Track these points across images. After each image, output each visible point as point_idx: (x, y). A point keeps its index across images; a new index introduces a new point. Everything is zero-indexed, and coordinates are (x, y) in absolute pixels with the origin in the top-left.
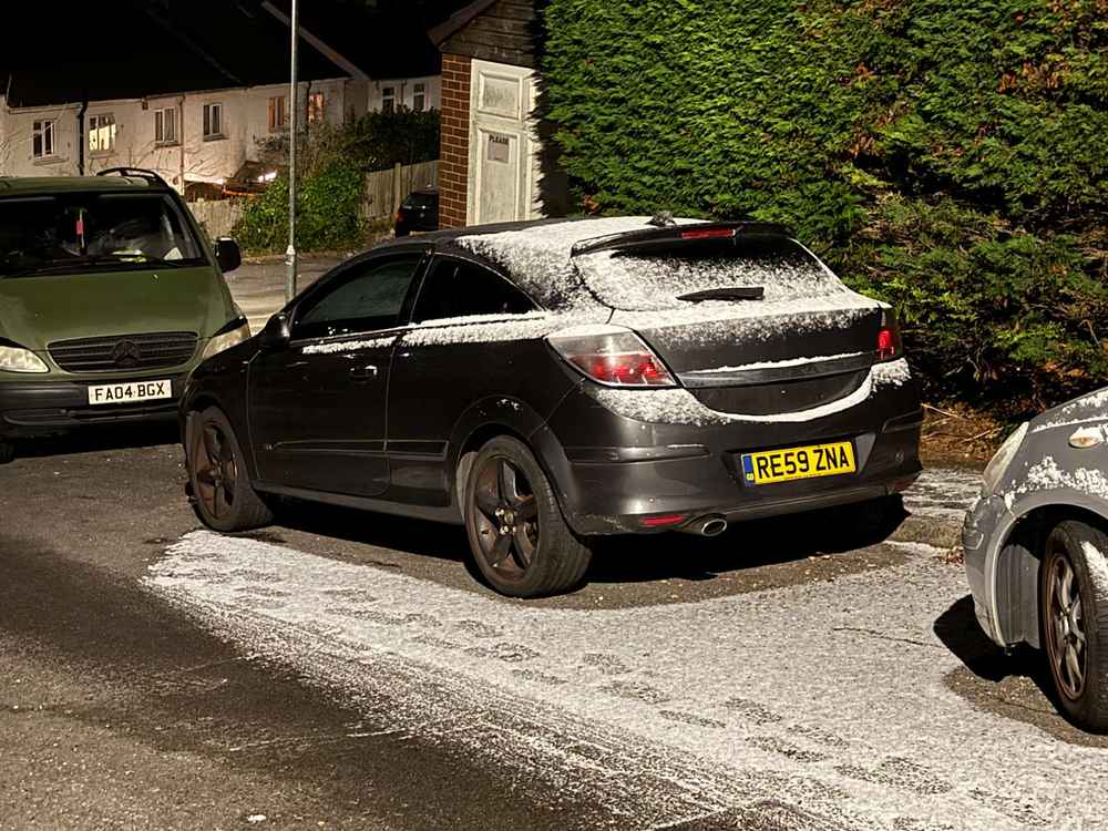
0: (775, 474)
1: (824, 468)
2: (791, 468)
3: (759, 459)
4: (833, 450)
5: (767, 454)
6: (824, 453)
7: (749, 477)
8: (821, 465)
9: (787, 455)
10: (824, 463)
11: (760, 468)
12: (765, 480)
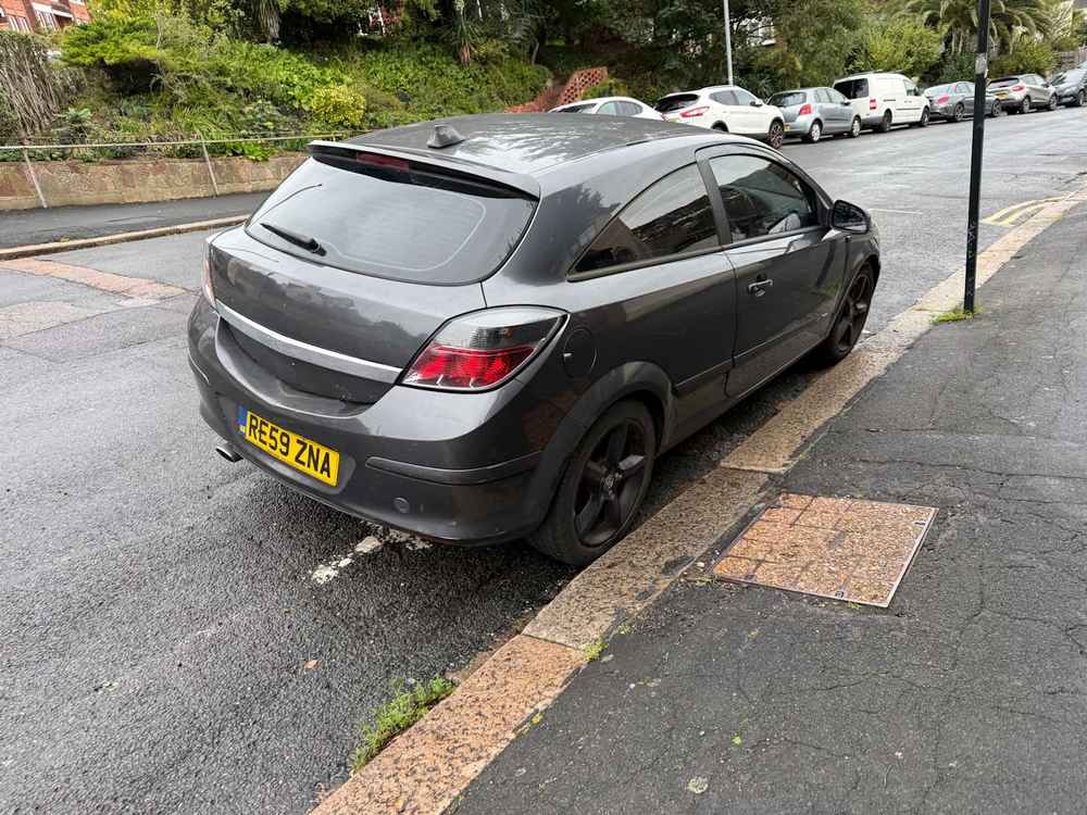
1: (303, 463)
4: (318, 450)
6: (308, 449)
11: (251, 426)
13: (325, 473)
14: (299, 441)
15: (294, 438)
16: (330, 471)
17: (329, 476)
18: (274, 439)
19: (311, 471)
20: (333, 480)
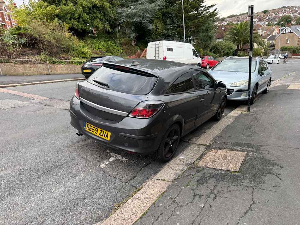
0: (90, 130)
1: (101, 135)
2: (93, 131)
3: (88, 125)
5: (90, 125)
7: (85, 128)
8: (100, 134)
9: (93, 127)
10: (102, 134)
11: (87, 127)
12: (87, 130)
13: (107, 137)
14: (100, 130)
15: (99, 129)
16: (108, 137)
17: (108, 138)
18: (94, 130)
19: (103, 137)
20: (109, 139)
